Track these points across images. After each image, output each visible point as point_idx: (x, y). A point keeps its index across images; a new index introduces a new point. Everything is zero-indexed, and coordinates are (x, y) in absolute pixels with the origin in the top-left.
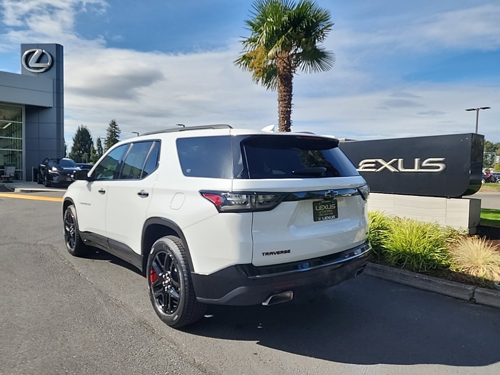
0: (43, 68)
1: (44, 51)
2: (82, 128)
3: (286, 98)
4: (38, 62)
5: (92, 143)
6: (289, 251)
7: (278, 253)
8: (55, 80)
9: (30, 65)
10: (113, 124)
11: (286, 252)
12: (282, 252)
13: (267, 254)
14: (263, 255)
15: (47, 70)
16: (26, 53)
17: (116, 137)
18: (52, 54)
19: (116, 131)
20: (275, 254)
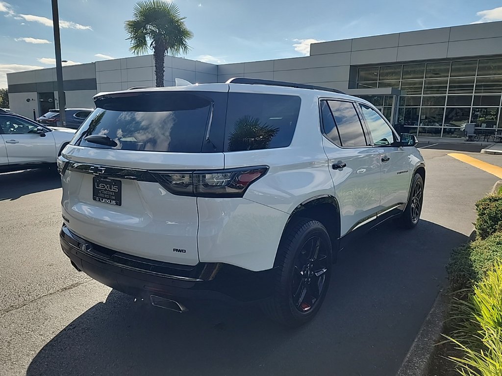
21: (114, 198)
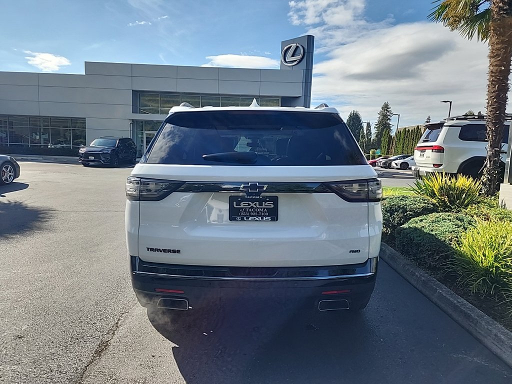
0: (295, 61)
1: (298, 45)
2: (354, 114)
3: (499, 52)
4: (293, 56)
5: (362, 127)
6: (178, 252)
7: (165, 251)
8: (305, 70)
9: (287, 60)
10: (386, 107)
11: (174, 251)
12: (169, 251)
13: (152, 250)
14: (148, 250)
15: (300, 62)
16: (286, 48)
17: (387, 120)
18: (304, 46)
19: (388, 114)
20: (161, 251)
21: (267, 214)
